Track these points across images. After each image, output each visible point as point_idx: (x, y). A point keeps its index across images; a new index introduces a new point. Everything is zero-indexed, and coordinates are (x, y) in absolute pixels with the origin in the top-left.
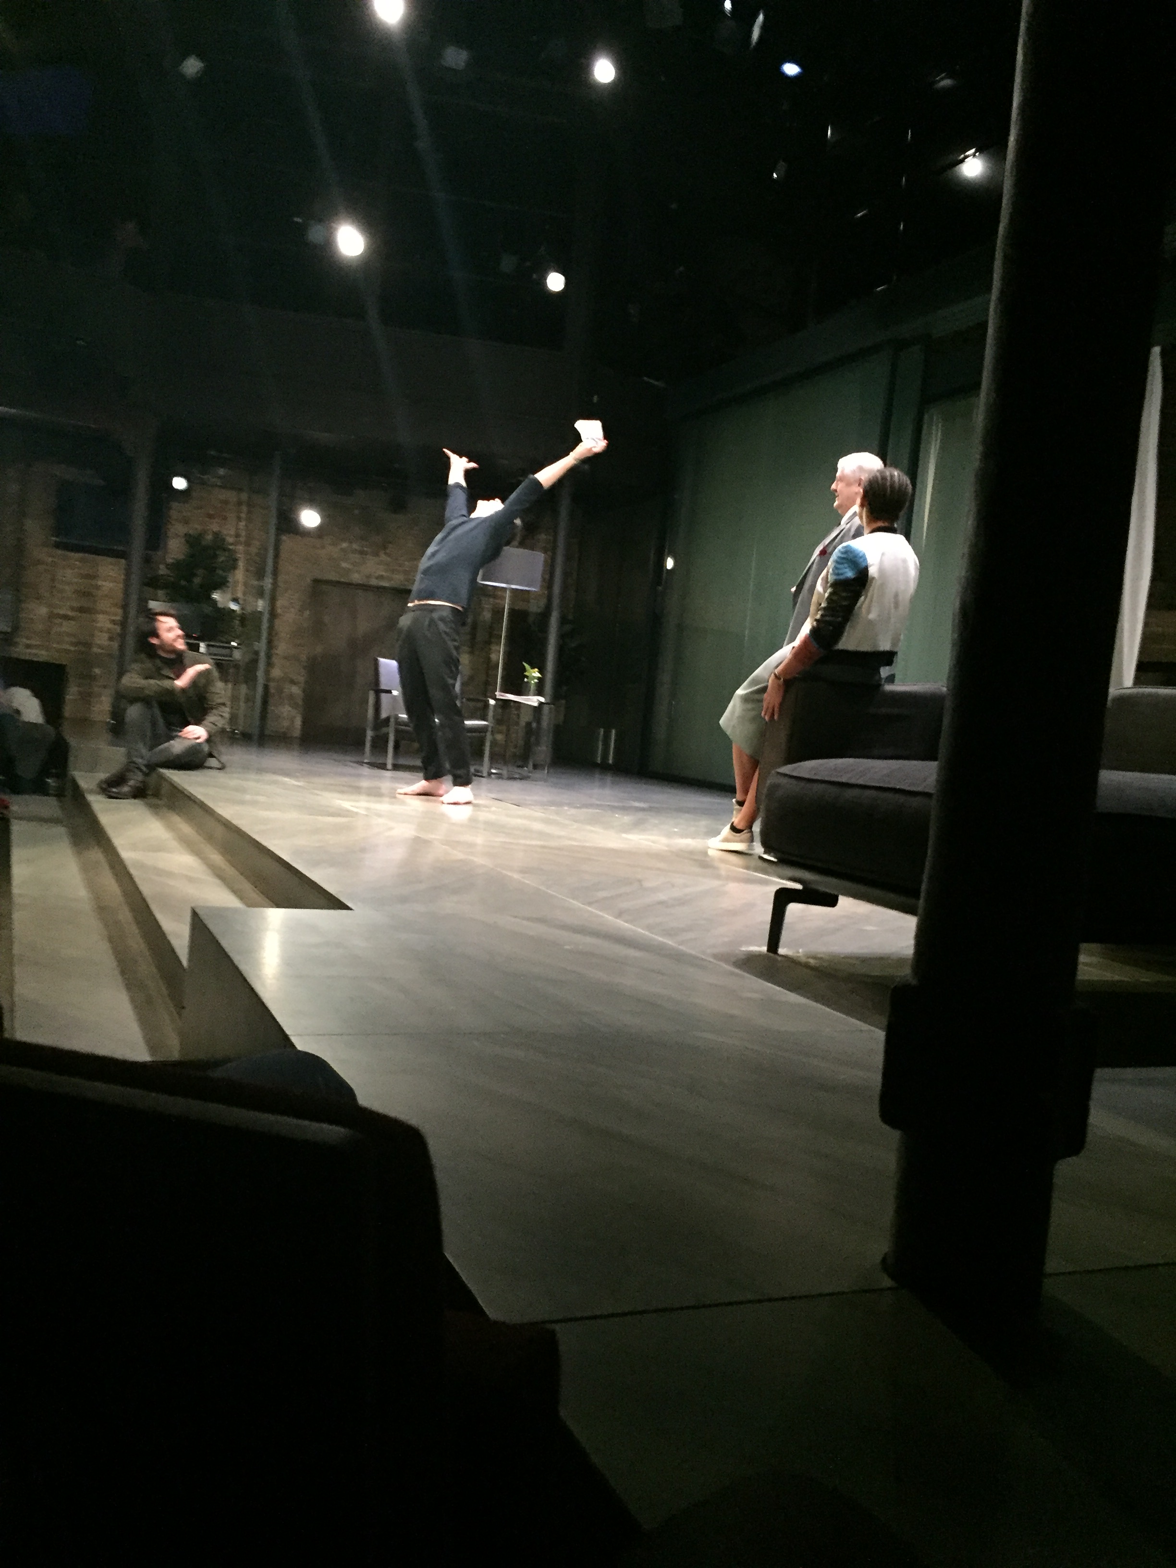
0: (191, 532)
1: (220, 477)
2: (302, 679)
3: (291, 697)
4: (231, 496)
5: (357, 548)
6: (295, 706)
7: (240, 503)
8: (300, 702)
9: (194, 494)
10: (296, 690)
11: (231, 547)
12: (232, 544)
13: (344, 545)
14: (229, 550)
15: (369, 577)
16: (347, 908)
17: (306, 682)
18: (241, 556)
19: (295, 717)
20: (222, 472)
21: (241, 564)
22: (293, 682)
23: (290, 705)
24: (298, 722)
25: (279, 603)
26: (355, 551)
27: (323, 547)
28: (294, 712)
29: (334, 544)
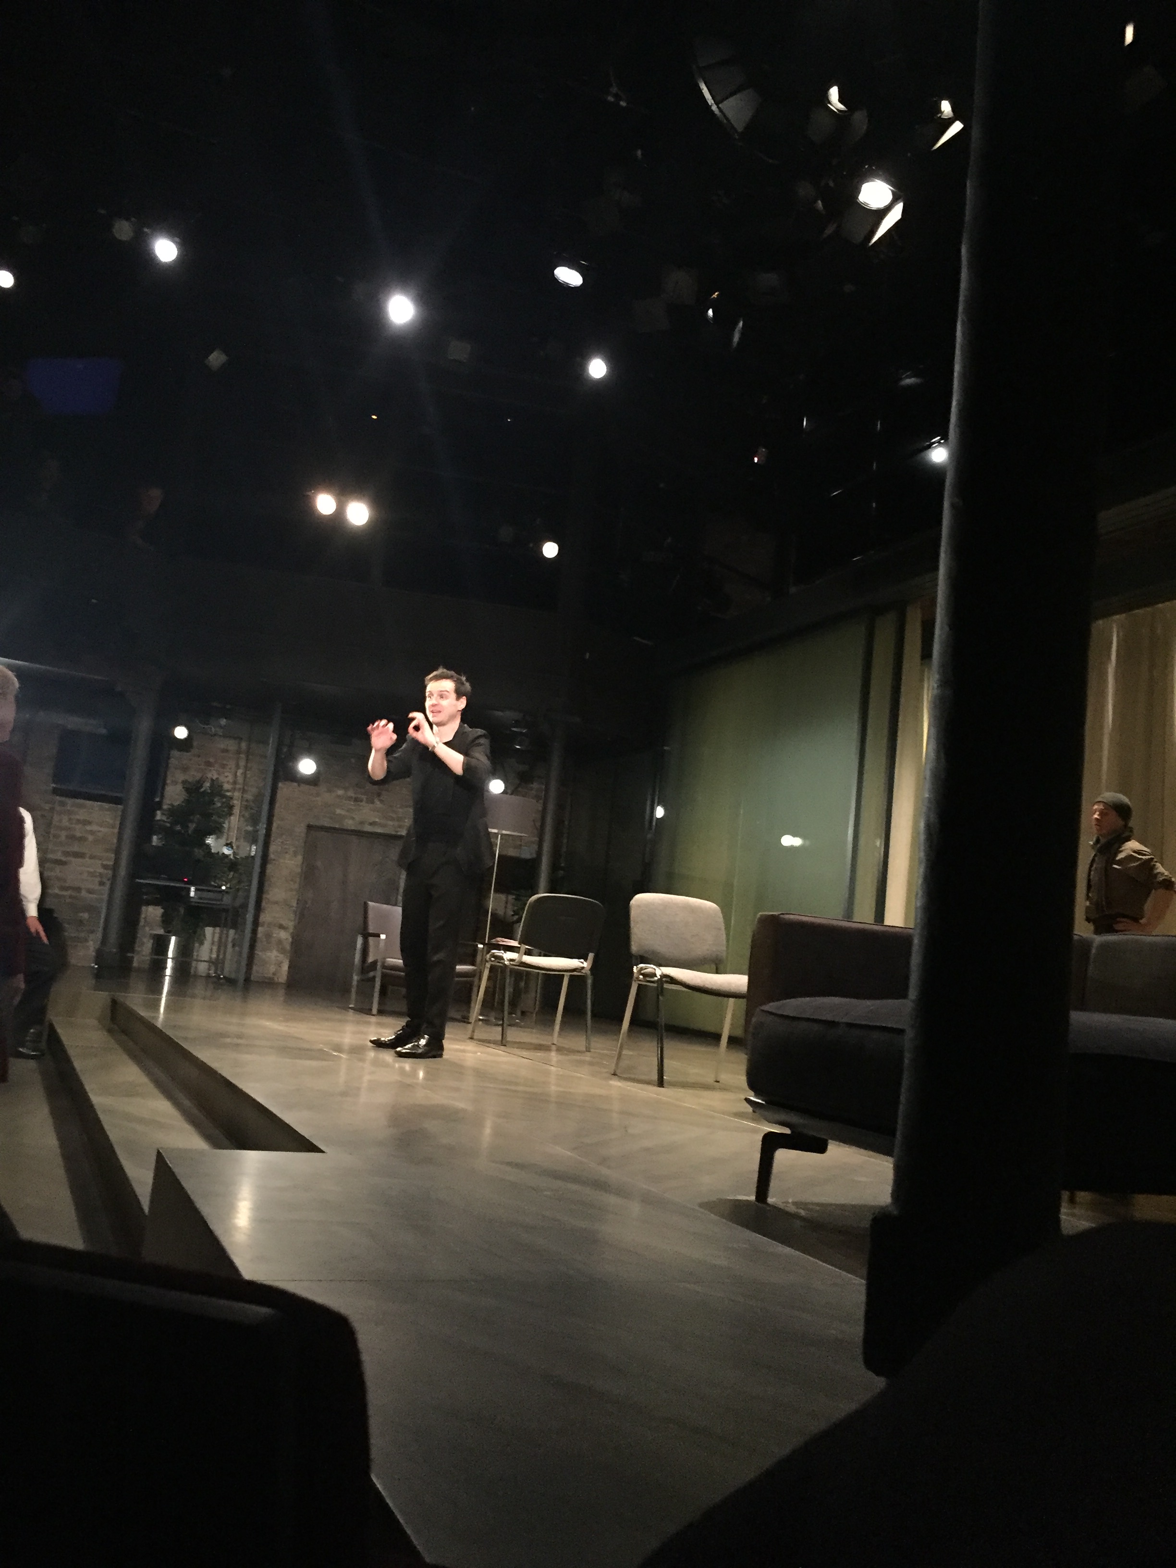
0: (190, 780)
1: (221, 727)
2: (291, 925)
3: (280, 942)
4: (231, 745)
5: (353, 795)
6: (282, 951)
7: (239, 752)
8: (288, 947)
9: (195, 744)
10: (284, 935)
11: (228, 794)
12: (228, 791)
13: (340, 792)
14: (225, 796)
15: (362, 823)
16: (320, 1151)
17: (295, 927)
18: (236, 803)
19: (282, 962)
20: (223, 722)
21: (236, 811)
22: (281, 927)
23: (278, 950)
24: (285, 967)
25: (273, 848)
26: (350, 798)
27: (318, 795)
28: (281, 957)
29: (329, 791)
